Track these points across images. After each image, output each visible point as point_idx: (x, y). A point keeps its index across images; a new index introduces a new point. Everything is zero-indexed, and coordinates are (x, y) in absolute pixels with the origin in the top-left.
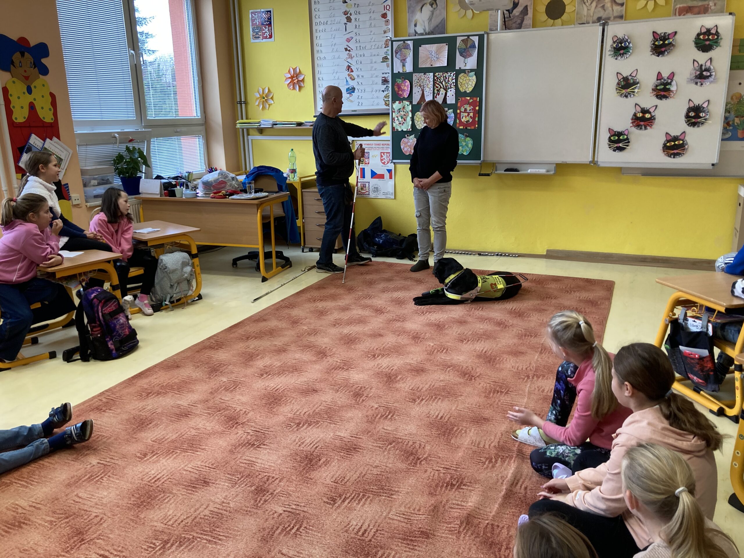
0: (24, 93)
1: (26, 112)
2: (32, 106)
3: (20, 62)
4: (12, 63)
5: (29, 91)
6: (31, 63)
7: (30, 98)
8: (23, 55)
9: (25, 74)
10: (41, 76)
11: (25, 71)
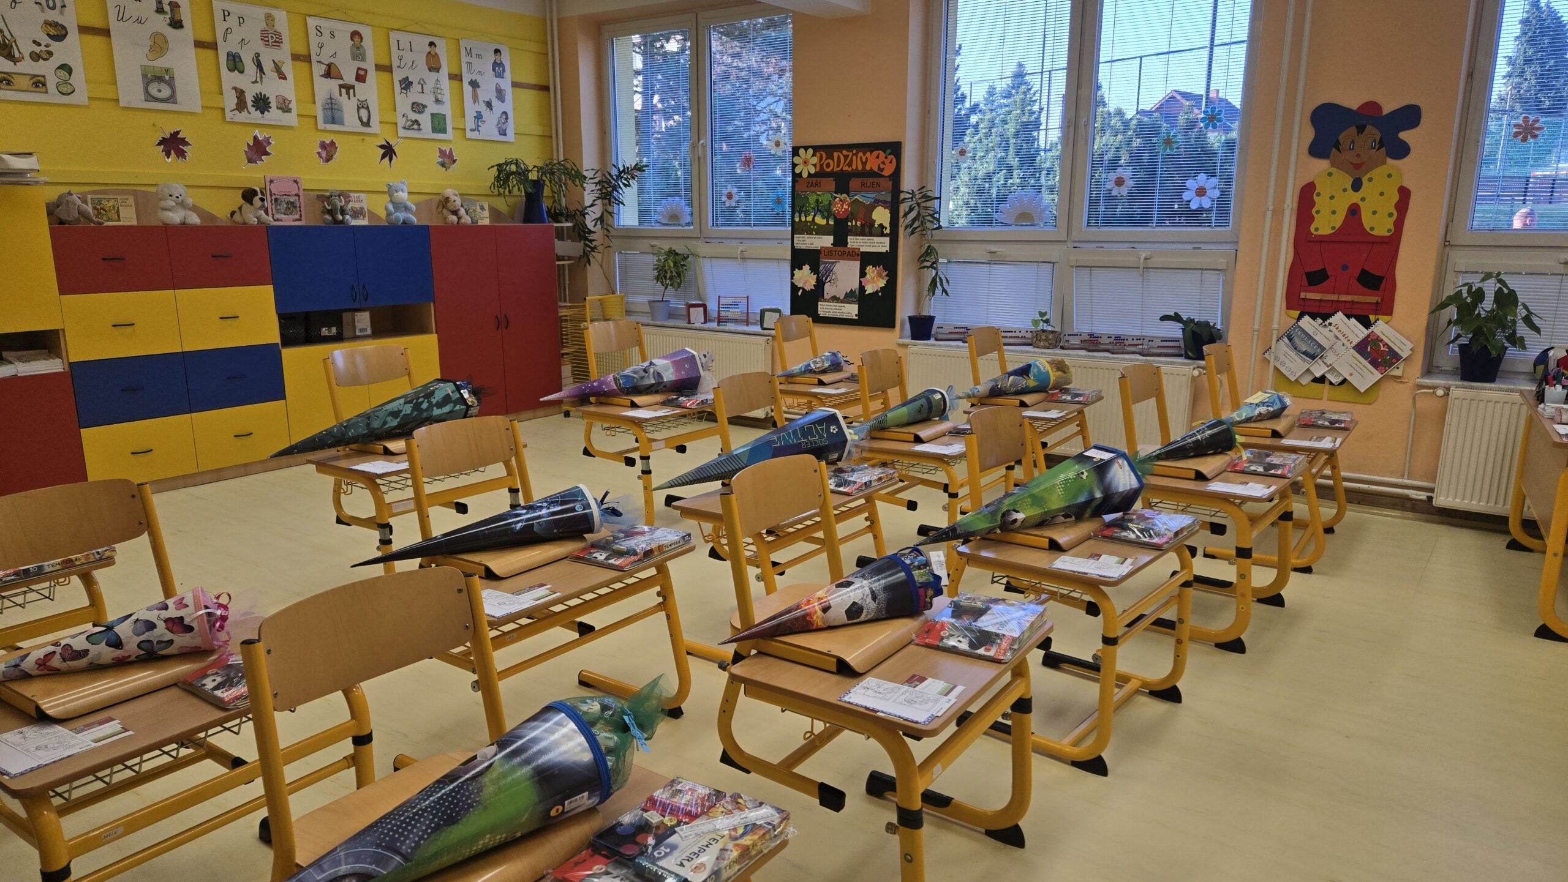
0: (1345, 190)
1: (1338, 220)
2: (1354, 211)
3: (1353, 142)
4: (1337, 145)
5: (1357, 186)
6: (1375, 141)
7: (1354, 197)
8: (1361, 129)
9: (1357, 161)
10: (1389, 161)
11: (1358, 155)
